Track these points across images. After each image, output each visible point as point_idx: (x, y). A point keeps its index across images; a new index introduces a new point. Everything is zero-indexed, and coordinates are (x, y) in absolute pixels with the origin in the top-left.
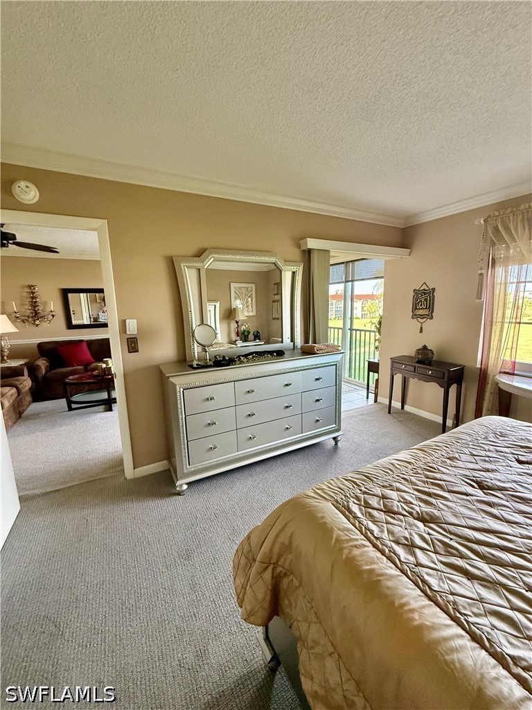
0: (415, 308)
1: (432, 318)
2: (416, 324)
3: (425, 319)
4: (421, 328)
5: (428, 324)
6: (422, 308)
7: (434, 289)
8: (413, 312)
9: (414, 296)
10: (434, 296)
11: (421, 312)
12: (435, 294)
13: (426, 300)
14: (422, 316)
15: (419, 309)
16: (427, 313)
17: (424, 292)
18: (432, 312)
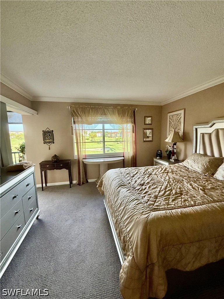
0: (44, 139)
1: (54, 143)
2: (46, 146)
3: (51, 144)
4: (49, 147)
5: (52, 145)
6: (49, 139)
7: (53, 131)
8: (44, 141)
9: (43, 134)
10: (53, 134)
11: (48, 141)
12: (53, 133)
13: (50, 135)
14: (49, 142)
15: (47, 139)
16: (51, 141)
17: (48, 132)
18: (54, 140)
